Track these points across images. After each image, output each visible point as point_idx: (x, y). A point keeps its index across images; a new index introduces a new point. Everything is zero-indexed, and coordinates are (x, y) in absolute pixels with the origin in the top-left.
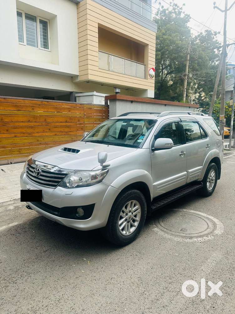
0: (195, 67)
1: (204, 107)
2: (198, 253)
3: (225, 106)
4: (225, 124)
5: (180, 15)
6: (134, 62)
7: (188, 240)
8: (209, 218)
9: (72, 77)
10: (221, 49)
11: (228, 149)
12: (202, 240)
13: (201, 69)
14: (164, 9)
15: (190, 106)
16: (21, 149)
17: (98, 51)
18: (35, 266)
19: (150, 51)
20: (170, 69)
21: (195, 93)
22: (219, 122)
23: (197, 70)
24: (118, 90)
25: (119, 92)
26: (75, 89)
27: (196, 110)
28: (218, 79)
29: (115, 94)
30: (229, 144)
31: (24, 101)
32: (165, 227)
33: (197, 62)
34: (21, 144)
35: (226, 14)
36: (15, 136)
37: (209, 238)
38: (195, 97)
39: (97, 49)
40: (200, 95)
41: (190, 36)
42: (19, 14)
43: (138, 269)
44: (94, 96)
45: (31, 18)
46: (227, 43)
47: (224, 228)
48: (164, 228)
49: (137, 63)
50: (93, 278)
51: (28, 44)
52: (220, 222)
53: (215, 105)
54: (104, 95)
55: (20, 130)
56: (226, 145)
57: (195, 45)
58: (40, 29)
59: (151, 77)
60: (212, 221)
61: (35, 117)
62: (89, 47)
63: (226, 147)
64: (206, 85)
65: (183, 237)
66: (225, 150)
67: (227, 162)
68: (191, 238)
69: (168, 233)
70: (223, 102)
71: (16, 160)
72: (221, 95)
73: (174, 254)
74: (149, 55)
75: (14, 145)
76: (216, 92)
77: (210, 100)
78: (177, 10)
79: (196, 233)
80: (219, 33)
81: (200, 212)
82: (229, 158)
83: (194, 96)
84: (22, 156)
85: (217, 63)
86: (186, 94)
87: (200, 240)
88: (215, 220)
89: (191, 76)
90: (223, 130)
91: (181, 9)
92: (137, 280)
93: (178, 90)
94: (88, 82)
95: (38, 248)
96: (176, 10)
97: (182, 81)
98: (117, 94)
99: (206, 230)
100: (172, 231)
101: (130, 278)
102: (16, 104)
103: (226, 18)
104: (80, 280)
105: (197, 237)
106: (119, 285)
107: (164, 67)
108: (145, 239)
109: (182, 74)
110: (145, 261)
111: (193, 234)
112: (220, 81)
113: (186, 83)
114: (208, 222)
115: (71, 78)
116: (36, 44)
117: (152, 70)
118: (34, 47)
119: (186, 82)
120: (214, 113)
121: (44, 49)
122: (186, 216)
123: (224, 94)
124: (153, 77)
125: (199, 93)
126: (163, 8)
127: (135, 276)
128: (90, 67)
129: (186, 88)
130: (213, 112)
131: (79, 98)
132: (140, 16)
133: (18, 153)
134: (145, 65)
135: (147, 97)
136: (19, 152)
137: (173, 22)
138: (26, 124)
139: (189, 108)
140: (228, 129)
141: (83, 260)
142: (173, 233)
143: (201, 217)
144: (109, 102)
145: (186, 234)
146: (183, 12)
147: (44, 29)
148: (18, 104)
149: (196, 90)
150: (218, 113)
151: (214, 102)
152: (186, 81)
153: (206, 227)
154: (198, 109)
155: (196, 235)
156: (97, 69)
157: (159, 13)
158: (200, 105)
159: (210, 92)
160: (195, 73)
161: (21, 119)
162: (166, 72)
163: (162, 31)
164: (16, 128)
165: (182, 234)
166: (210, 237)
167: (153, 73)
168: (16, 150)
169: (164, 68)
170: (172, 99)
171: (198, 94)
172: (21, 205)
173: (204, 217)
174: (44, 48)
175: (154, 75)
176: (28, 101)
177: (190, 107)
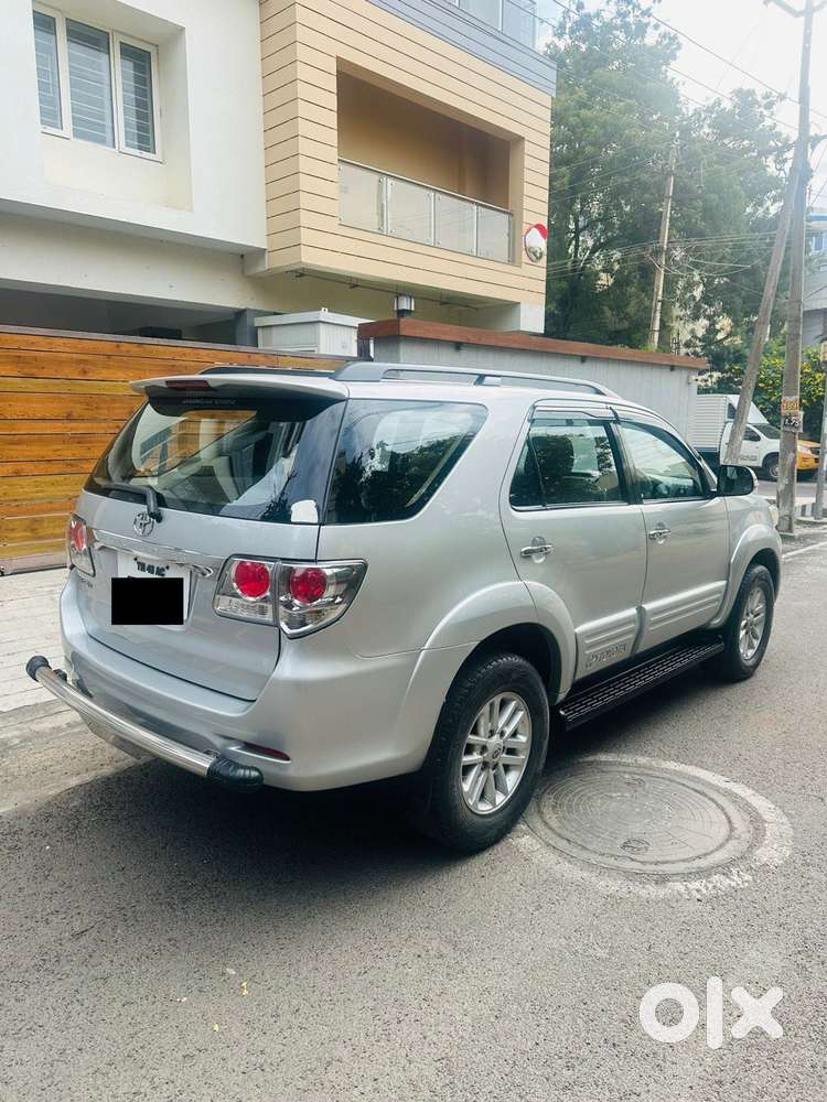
0: (694, 221)
1: (727, 367)
2: (687, 950)
3: (803, 363)
4: (801, 430)
5: (643, 37)
6: (473, 202)
7: (652, 891)
8: (736, 795)
9: (242, 256)
10: (790, 154)
11: (812, 519)
12: (704, 891)
13: (716, 229)
14: (586, 15)
15: (675, 364)
16: (41, 521)
17: (336, 162)
18: (28, 1002)
19: (528, 162)
20: (604, 232)
21: (696, 317)
22: (779, 421)
23: (701, 235)
24: (405, 304)
25: (409, 312)
26: (252, 299)
27: (694, 378)
28: (776, 267)
29: (395, 317)
30: (813, 500)
31: (49, 344)
32: (564, 833)
33: (700, 203)
34: (38, 502)
35: (808, 25)
36: (18, 474)
37: (735, 881)
38: (693, 331)
39: (333, 155)
40: (713, 324)
41: (678, 112)
42: (44, 23)
43: (441, 1016)
44: (322, 326)
45: (89, 37)
46: (812, 133)
47: (795, 839)
48: (559, 835)
49: (482, 205)
50: (253, 1058)
51: (77, 134)
52: (779, 811)
53: (766, 362)
54: (356, 321)
55: (36, 450)
56: (804, 507)
57: (693, 141)
58: (124, 77)
59: (534, 258)
60: (746, 807)
61: (91, 402)
62: (304, 146)
63: (803, 514)
64: (733, 290)
65: (630, 876)
66: (799, 522)
67: (808, 568)
68: (663, 879)
69: (571, 859)
70: (795, 349)
71: (18, 563)
72: (786, 326)
73: (591, 951)
74: (528, 176)
75: (14, 504)
76: (770, 313)
77: (748, 342)
78: (631, 19)
79: (684, 861)
80: (782, 97)
81: (702, 767)
82: (813, 553)
83: (690, 326)
84: (42, 546)
85: (774, 210)
86: (661, 320)
87: (698, 891)
88: (760, 803)
89: (678, 254)
90: (795, 451)
91: (647, 13)
92: (430, 1072)
93: (631, 309)
94: (302, 275)
95: (51, 918)
96: (628, 19)
97: (647, 273)
98: (403, 317)
99: (722, 846)
100: (587, 849)
101: (404, 1062)
102: (22, 353)
103: (807, 38)
104: (198, 1069)
105: (687, 876)
106: (356, 1092)
107: (581, 224)
108: (481, 882)
109: (644, 248)
110: (473, 981)
111: (673, 862)
112: (784, 274)
113: (660, 282)
114: (731, 809)
115: (239, 260)
116: (109, 136)
117: (536, 232)
118: (99, 146)
119: (662, 277)
120: (762, 388)
121: (137, 152)
122: (647, 786)
123: (797, 320)
124: (539, 258)
125: (709, 318)
126: (582, 12)
127: (426, 1050)
128: (305, 219)
129: (660, 298)
130: (757, 387)
131: (267, 331)
132: (493, 32)
133: (28, 534)
134: (510, 214)
135: (519, 332)
136: (33, 530)
137: (616, 63)
138: (58, 427)
139: (668, 370)
140: (811, 449)
141: (223, 974)
142: (594, 858)
143: (706, 791)
144: (372, 346)
145: (643, 863)
146: (652, 24)
147: (138, 80)
148: (28, 354)
149: (697, 308)
150: (775, 388)
151: (762, 350)
152: (660, 273)
153: (724, 830)
154: (705, 376)
155: (681, 867)
156: (333, 225)
157: (567, 31)
158: (709, 362)
159: (747, 314)
160: (694, 242)
161: (39, 409)
162: (590, 243)
163: (576, 93)
164: (19, 443)
165: (628, 865)
166: (736, 877)
167: (539, 242)
168: (17, 523)
169: (585, 228)
170: (610, 338)
171: (704, 322)
172: (18, 737)
173: (717, 789)
174: (140, 148)
175: (544, 249)
176: (65, 343)
177: (672, 368)
